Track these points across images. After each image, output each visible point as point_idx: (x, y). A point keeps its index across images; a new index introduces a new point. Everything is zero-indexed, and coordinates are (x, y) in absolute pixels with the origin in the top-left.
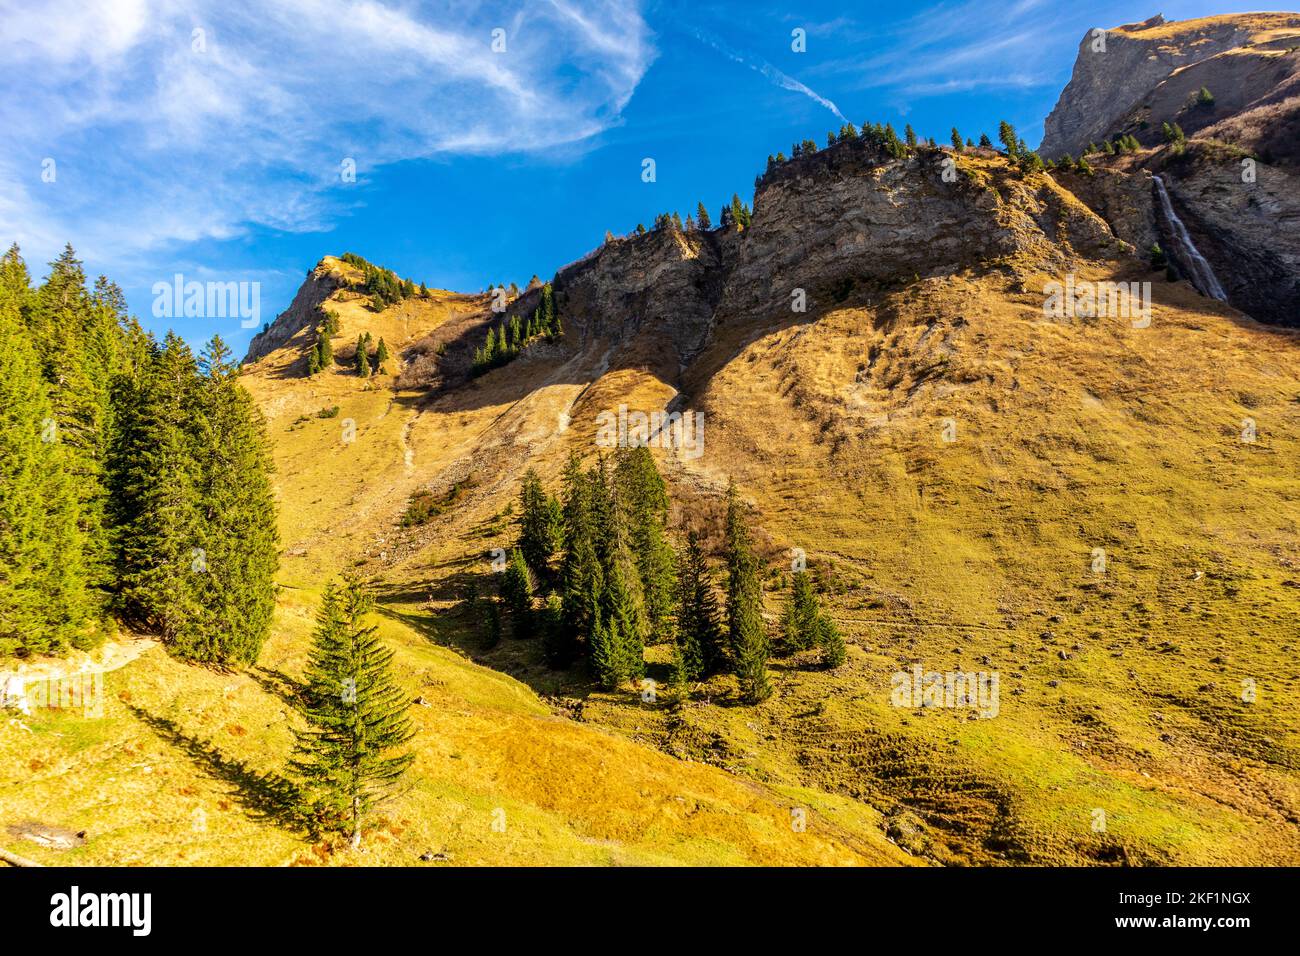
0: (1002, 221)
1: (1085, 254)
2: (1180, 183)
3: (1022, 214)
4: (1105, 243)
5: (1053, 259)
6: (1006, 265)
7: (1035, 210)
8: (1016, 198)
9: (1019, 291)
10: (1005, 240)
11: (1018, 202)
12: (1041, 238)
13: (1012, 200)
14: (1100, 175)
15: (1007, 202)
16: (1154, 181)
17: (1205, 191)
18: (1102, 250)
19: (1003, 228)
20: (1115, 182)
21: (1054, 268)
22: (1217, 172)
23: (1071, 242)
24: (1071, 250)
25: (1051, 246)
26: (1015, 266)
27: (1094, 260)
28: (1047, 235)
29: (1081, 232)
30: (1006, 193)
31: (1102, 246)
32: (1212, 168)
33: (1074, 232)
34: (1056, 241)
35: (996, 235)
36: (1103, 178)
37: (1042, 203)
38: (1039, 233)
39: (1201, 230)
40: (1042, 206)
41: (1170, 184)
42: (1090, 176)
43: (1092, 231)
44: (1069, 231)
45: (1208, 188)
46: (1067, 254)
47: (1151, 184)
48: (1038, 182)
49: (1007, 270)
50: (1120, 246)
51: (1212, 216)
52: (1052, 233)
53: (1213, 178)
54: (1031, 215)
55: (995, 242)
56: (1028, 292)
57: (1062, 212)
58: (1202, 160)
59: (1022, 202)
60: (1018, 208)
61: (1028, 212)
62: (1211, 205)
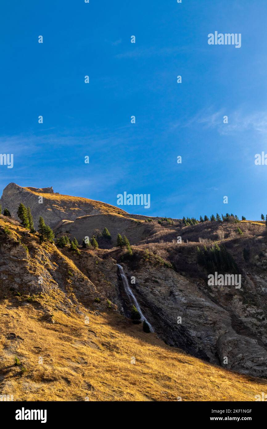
0: (30, 269)
1: (86, 305)
2: (132, 272)
3: (43, 267)
4: (98, 299)
5: (66, 304)
6: (36, 302)
7: (51, 267)
8: (39, 255)
9: (50, 322)
10: (33, 282)
11: (40, 259)
12: (56, 287)
13: (36, 256)
14: (85, 255)
15: (33, 257)
16: (118, 267)
17: (146, 280)
18: (96, 304)
19: (32, 274)
20: (95, 262)
21: (67, 310)
22: (152, 270)
23: (76, 295)
24: (77, 300)
25: (63, 294)
26: (42, 303)
27: (93, 310)
28: (60, 286)
29: (81, 289)
30: (32, 250)
31: (96, 301)
32: (150, 267)
33: (77, 288)
34: (66, 292)
35: (26, 278)
36: (86, 257)
37: (55, 263)
38: (55, 283)
39: (145, 304)
40: (55, 266)
41: (127, 272)
42: (78, 254)
43: (89, 290)
44: (74, 286)
45: (148, 279)
46: (74, 302)
47: (116, 269)
48: (51, 249)
49: (37, 305)
50: (108, 303)
51: (150, 297)
52: (63, 285)
53: (150, 273)
54: (49, 270)
55: (26, 284)
56: (56, 323)
57: (70, 272)
58: (145, 260)
59: (42, 260)
60: (40, 263)
61: (47, 266)
62: (150, 290)
